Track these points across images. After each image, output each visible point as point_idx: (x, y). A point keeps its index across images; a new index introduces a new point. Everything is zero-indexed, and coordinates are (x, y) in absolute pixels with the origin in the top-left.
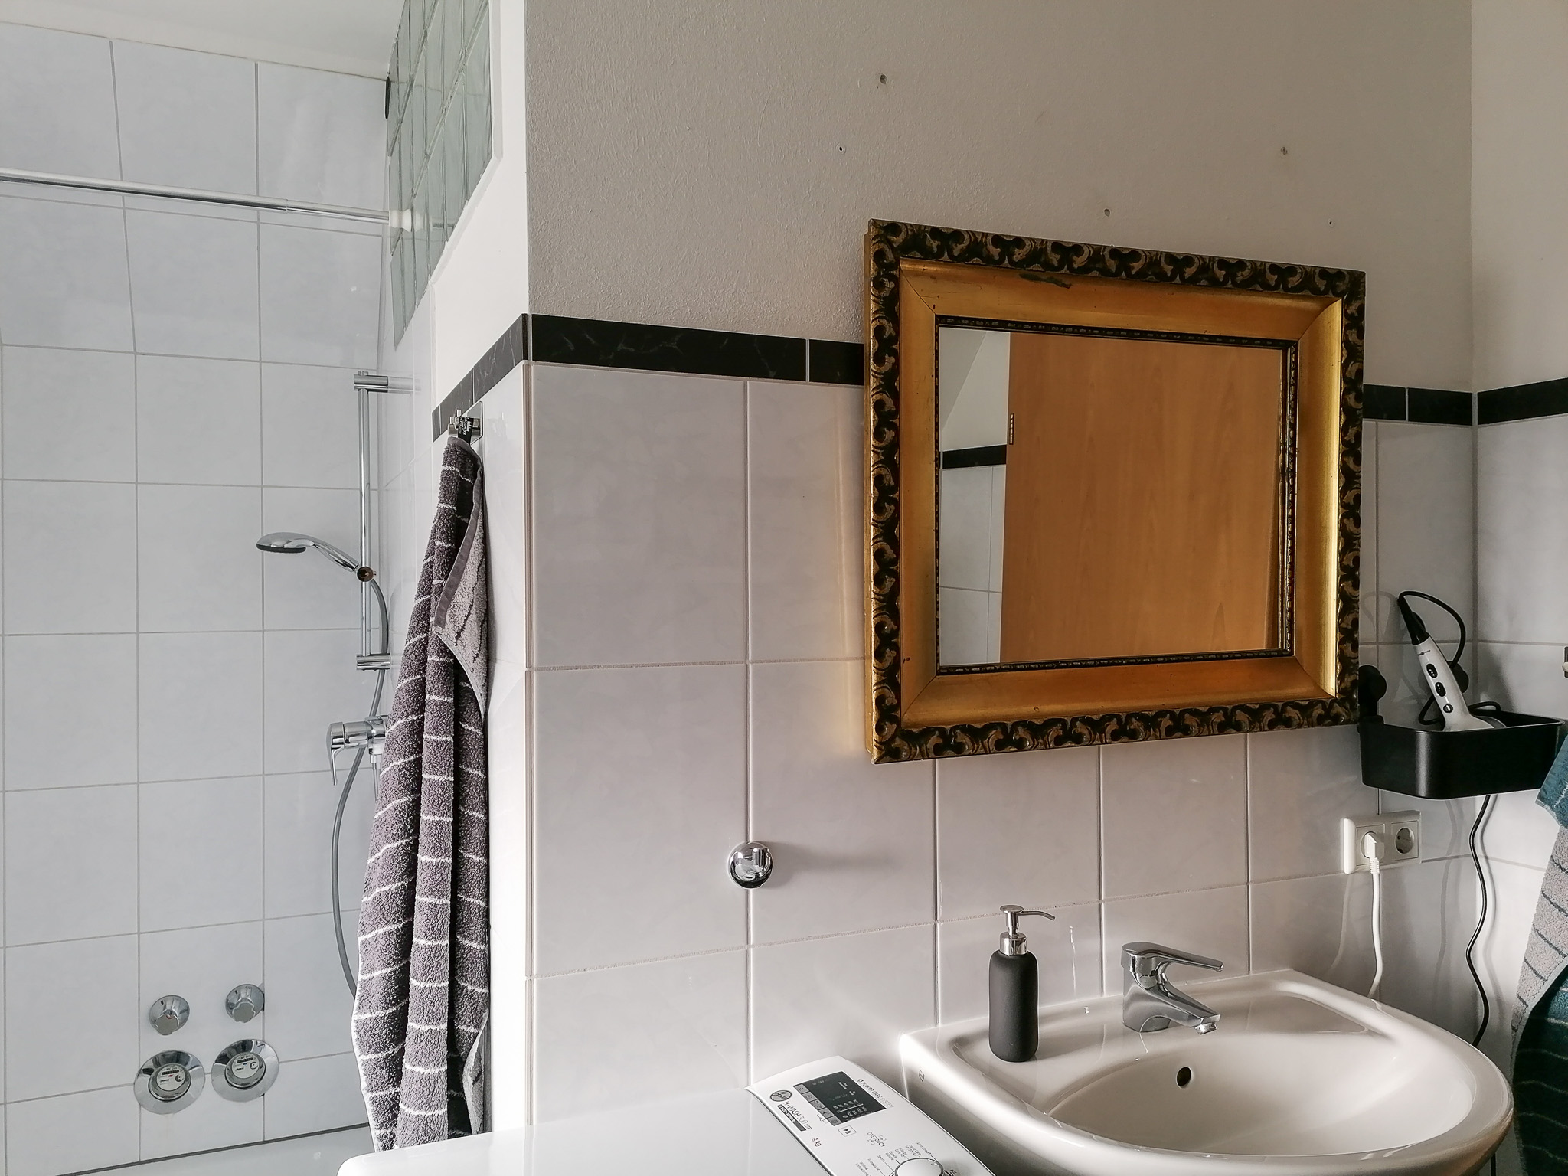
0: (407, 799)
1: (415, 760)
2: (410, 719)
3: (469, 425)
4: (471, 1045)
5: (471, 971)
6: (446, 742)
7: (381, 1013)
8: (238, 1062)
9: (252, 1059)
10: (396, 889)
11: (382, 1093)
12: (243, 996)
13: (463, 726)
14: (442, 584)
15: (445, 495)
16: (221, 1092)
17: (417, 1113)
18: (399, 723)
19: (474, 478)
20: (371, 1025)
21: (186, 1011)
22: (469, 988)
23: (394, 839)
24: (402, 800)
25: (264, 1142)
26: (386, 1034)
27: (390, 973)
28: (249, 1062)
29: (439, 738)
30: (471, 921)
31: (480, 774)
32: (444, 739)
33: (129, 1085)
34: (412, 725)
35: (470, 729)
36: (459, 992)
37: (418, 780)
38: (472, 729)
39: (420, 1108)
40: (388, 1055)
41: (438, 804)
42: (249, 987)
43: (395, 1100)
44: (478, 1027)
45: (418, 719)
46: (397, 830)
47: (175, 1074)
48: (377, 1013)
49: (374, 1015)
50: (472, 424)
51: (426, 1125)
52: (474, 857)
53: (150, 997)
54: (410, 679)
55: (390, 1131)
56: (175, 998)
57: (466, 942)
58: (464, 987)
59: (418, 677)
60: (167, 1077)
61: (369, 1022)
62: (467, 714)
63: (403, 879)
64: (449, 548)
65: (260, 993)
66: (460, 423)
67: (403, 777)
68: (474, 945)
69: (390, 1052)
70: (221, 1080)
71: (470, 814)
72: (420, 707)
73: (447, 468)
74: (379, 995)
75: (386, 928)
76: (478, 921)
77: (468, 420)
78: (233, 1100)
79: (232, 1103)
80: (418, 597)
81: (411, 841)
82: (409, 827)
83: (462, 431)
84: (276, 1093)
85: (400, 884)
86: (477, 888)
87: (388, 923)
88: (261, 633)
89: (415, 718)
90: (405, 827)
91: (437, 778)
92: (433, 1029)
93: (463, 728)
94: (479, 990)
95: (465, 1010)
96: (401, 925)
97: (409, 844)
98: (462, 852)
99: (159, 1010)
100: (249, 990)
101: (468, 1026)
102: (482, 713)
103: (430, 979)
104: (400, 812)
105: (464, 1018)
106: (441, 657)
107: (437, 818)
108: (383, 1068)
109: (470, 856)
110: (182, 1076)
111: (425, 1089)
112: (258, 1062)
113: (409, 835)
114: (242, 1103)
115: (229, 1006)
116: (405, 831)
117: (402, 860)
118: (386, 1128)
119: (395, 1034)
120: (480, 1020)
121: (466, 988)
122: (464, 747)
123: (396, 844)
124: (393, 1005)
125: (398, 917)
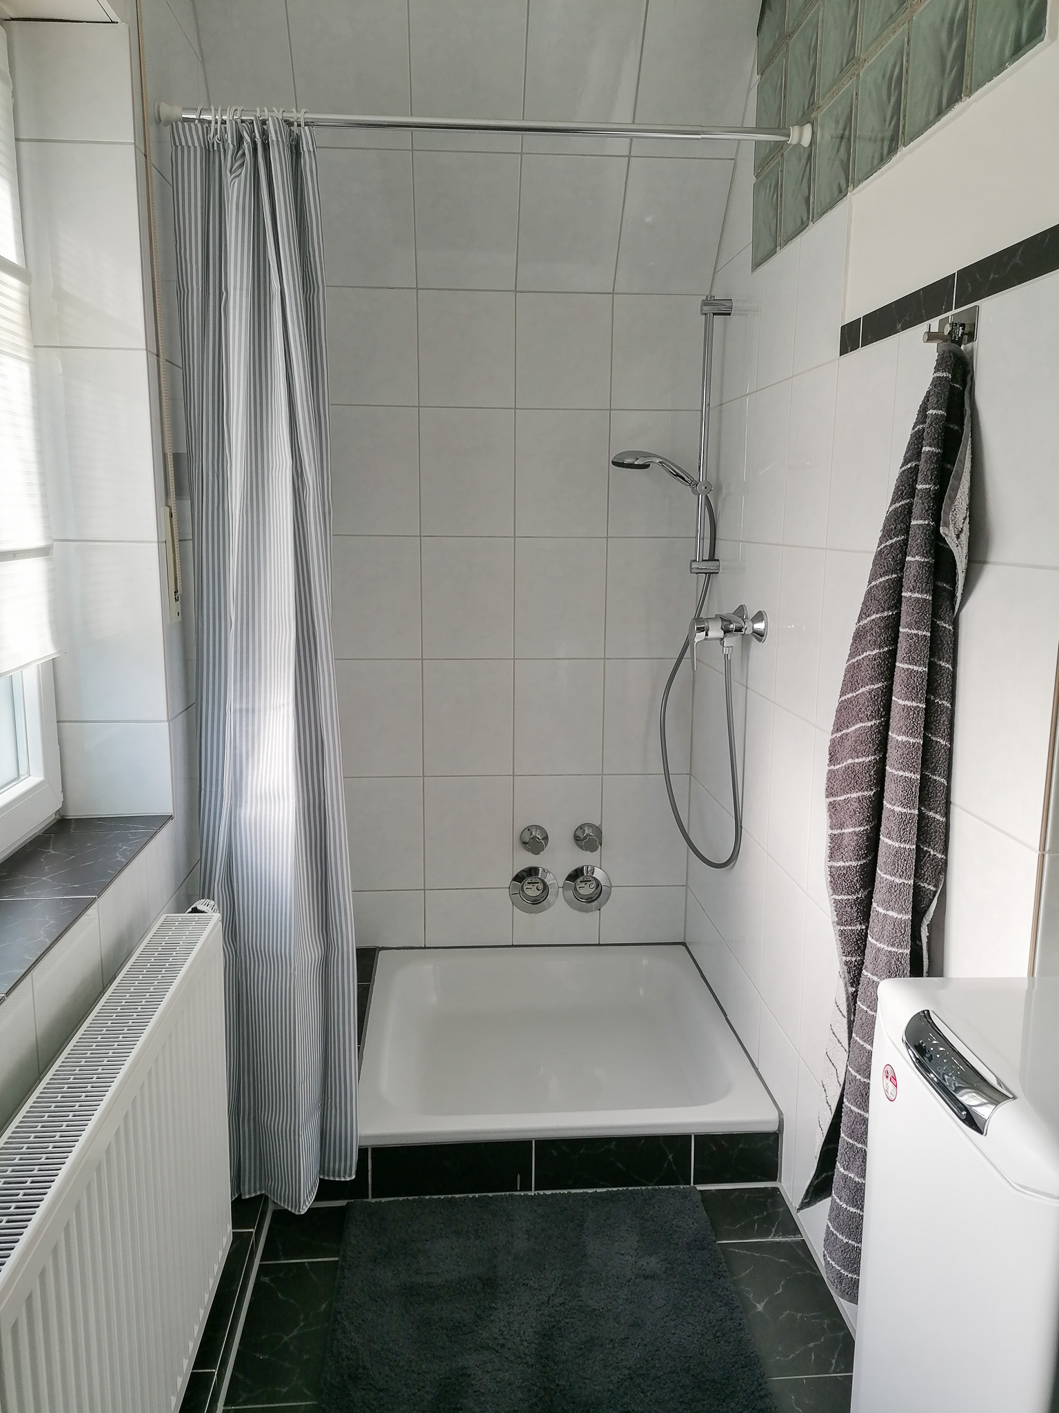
0: (880, 685)
1: (889, 651)
2: (886, 614)
3: (961, 331)
4: (932, 900)
5: (934, 839)
6: (925, 636)
7: (854, 864)
8: (581, 882)
9: (590, 881)
10: (870, 762)
11: (850, 928)
12: (587, 832)
13: (938, 622)
14: (930, 488)
15: (938, 401)
16: (569, 903)
17: (890, 949)
18: (873, 617)
19: (964, 386)
20: (845, 872)
21: (546, 838)
22: (932, 853)
23: (868, 719)
24: (876, 686)
25: (599, 945)
26: (857, 880)
27: (863, 831)
28: (589, 883)
29: (920, 633)
30: (936, 796)
31: (950, 667)
32: (924, 633)
33: (506, 888)
34: (887, 620)
35: (945, 625)
36: (922, 855)
37: (891, 669)
38: (947, 626)
39: (893, 945)
40: (857, 898)
41: (917, 692)
42: (590, 825)
43: (863, 937)
44: (936, 886)
45: (893, 614)
46: (872, 712)
47: (536, 885)
48: (850, 863)
49: (847, 864)
50: (963, 329)
51: (898, 960)
52: (941, 741)
53: (521, 825)
54: (887, 578)
55: (855, 959)
56: (538, 827)
57: (931, 814)
58: (927, 851)
59: (894, 576)
60: (531, 886)
61: (842, 869)
62: (942, 612)
63: (875, 754)
64: (939, 453)
65: (598, 831)
66: (952, 328)
67: (878, 666)
68: (938, 817)
69: (859, 896)
70: (570, 893)
71: (940, 703)
72: (895, 604)
73: (940, 374)
74: (852, 848)
75: (860, 794)
76: (941, 797)
77: (960, 326)
78: (577, 910)
79: (576, 912)
80: (893, 502)
81: (882, 722)
82: (882, 709)
83: (955, 337)
84: (609, 908)
85: (873, 758)
86: (942, 768)
87: (862, 790)
88: (606, 539)
89: (891, 613)
90: (879, 710)
91: (916, 668)
92: (906, 882)
93: (938, 625)
94: (939, 856)
95: (927, 871)
96: (873, 793)
97: (882, 725)
98: (930, 735)
99: (527, 833)
100: (591, 828)
101: (929, 884)
102: (956, 610)
103: (904, 841)
104: (874, 697)
105: (926, 877)
106: (925, 557)
107: (915, 704)
108: (852, 908)
109: (939, 740)
110: (541, 886)
111: (897, 931)
112: (595, 884)
113: (882, 717)
114: (584, 913)
115: (577, 839)
116: (879, 713)
117: (876, 738)
118: (852, 956)
119: (864, 882)
120: (938, 881)
121: (930, 852)
122: (939, 642)
123: (869, 724)
124: (864, 858)
125: (870, 786)
